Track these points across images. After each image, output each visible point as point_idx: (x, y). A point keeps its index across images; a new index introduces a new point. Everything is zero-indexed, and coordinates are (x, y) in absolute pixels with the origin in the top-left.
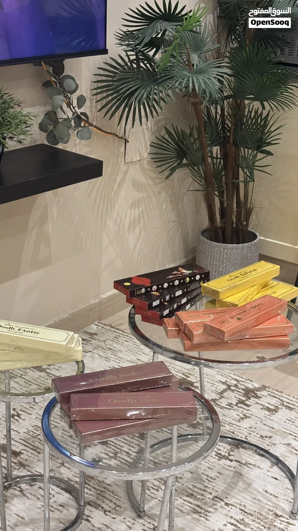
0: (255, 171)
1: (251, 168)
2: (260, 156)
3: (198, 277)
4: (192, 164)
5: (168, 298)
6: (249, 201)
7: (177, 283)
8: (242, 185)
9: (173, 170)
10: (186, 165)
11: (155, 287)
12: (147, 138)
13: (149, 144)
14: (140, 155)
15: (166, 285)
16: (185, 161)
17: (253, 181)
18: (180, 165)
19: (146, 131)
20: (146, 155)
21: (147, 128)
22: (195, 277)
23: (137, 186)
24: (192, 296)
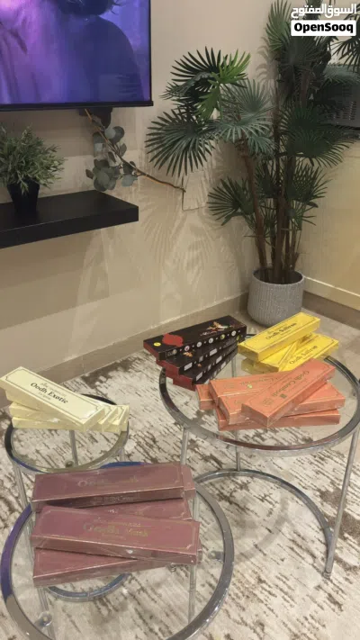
0: (303, 222)
1: (300, 219)
2: (308, 207)
3: (234, 333)
4: (244, 214)
5: (201, 359)
7: (211, 340)
8: (291, 233)
9: (228, 218)
10: (241, 214)
11: (187, 348)
12: (205, 189)
13: (207, 194)
14: (198, 204)
15: (199, 344)
16: (239, 210)
17: (301, 229)
18: (235, 214)
19: (204, 183)
20: (204, 204)
21: (206, 180)
22: (231, 332)
23: (194, 230)
24: (228, 353)
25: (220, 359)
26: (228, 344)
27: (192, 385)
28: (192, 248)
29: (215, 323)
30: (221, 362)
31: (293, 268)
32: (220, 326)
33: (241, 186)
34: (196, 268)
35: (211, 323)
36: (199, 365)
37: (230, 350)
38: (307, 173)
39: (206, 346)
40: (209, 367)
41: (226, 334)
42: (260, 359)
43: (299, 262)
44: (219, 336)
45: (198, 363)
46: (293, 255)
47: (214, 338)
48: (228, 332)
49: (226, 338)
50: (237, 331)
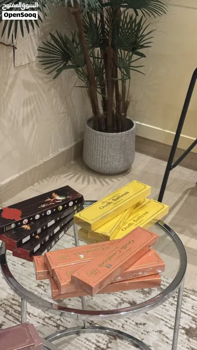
0: (131, 70)
1: (127, 68)
2: (135, 57)
3: (71, 204)
4: (76, 67)
5: (39, 231)
6: (126, 95)
7: (49, 212)
8: (120, 83)
9: (59, 71)
10: (70, 67)
11: (26, 221)
12: (35, 44)
13: (36, 48)
14: (29, 59)
15: (37, 217)
16: (70, 63)
17: (130, 78)
18: (65, 67)
19: (33, 37)
20: (34, 59)
21: (34, 35)
23: (27, 85)
24: (66, 222)
25: (58, 228)
26: (65, 214)
27: (30, 256)
28: (26, 103)
29: (54, 194)
30: (59, 232)
31: (125, 115)
32: (58, 198)
33: (71, 38)
34: (31, 124)
35: (49, 195)
36: (37, 237)
37: (68, 219)
38: (131, 26)
39: (45, 218)
40: (47, 238)
41: (63, 206)
42: (93, 229)
43: (130, 110)
44: (57, 208)
45: (36, 234)
46: (124, 104)
47: (52, 210)
48: (65, 203)
49: (64, 209)
50: (74, 201)
